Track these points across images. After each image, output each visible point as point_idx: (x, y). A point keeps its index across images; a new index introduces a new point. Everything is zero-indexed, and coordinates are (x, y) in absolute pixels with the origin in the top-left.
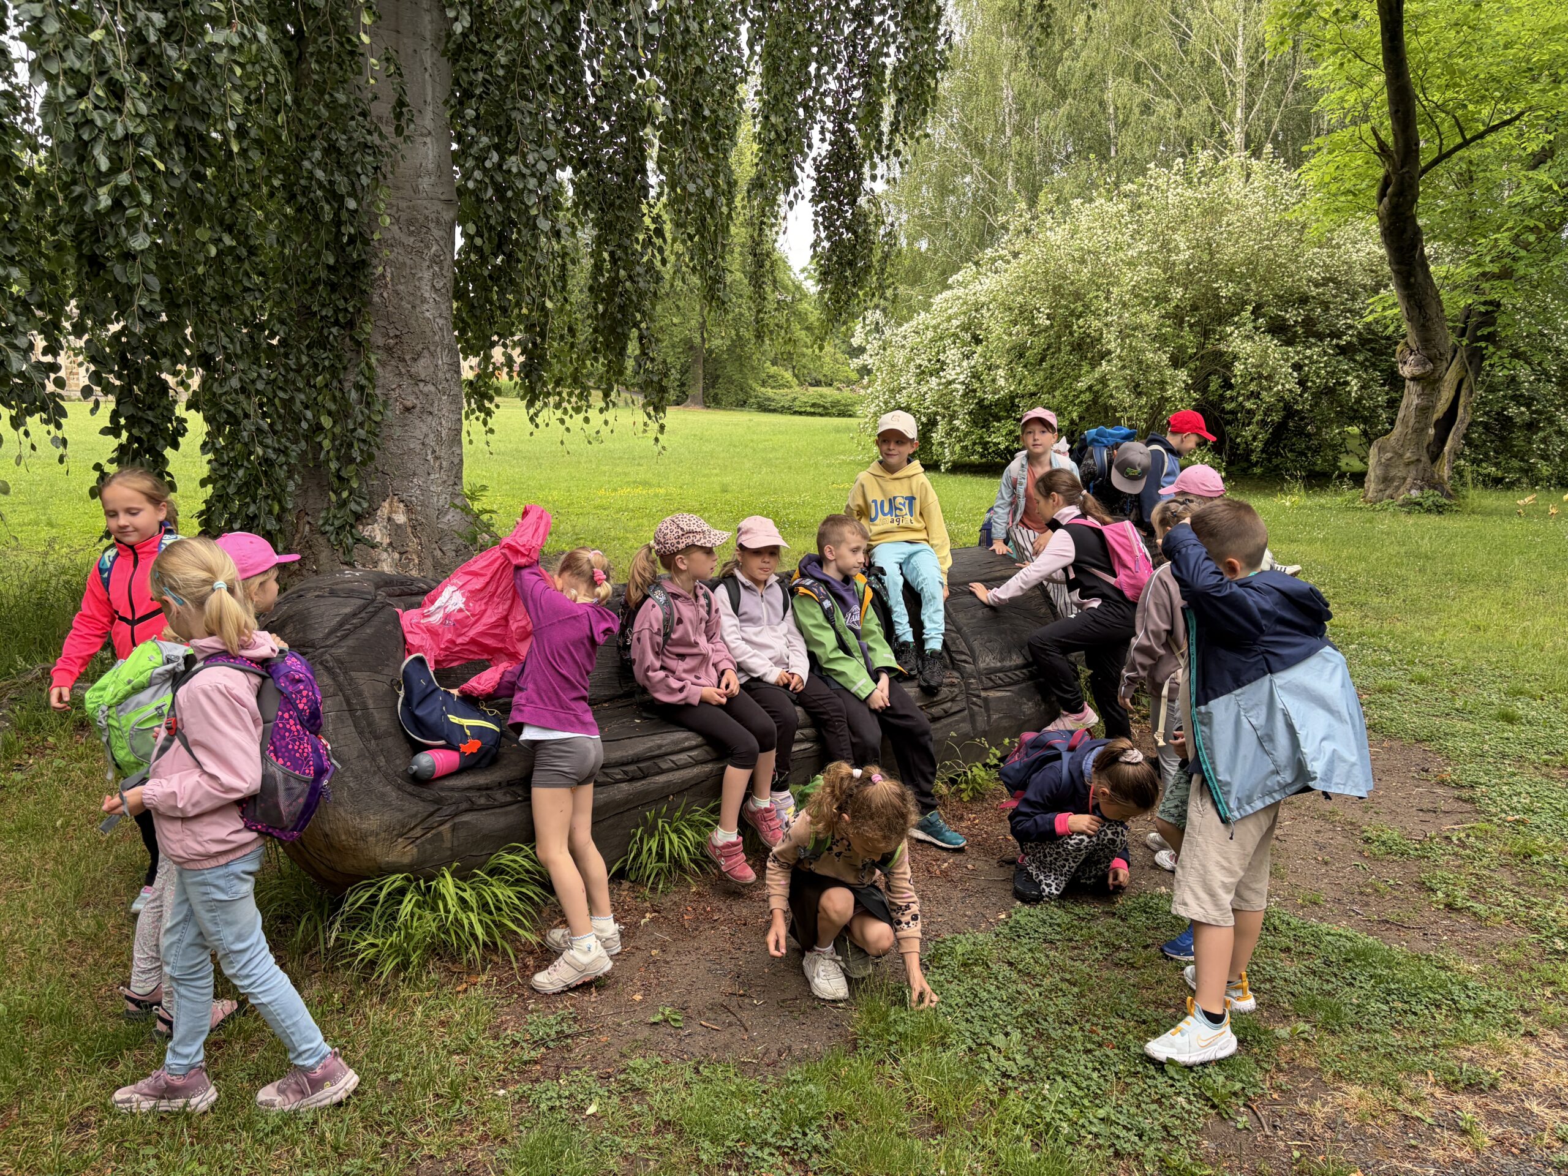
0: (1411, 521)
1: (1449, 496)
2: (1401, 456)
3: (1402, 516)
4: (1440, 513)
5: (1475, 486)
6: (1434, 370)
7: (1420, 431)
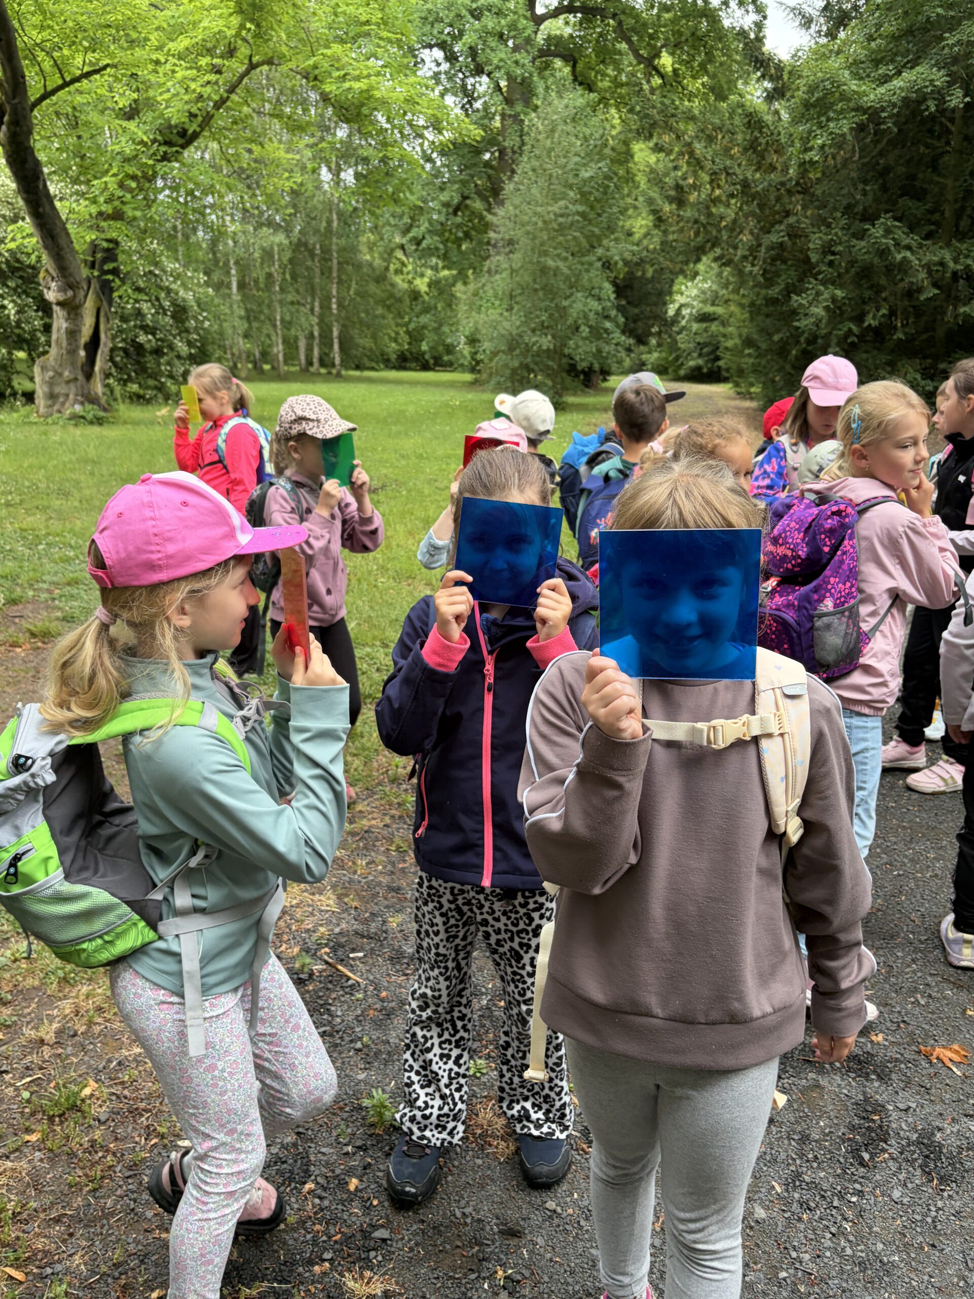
0: (78, 432)
1: (105, 410)
2: (61, 375)
3: (71, 429)
4: (101, 424)
5: (124, 402)
6: (75, 296)
7: (72, 352)
